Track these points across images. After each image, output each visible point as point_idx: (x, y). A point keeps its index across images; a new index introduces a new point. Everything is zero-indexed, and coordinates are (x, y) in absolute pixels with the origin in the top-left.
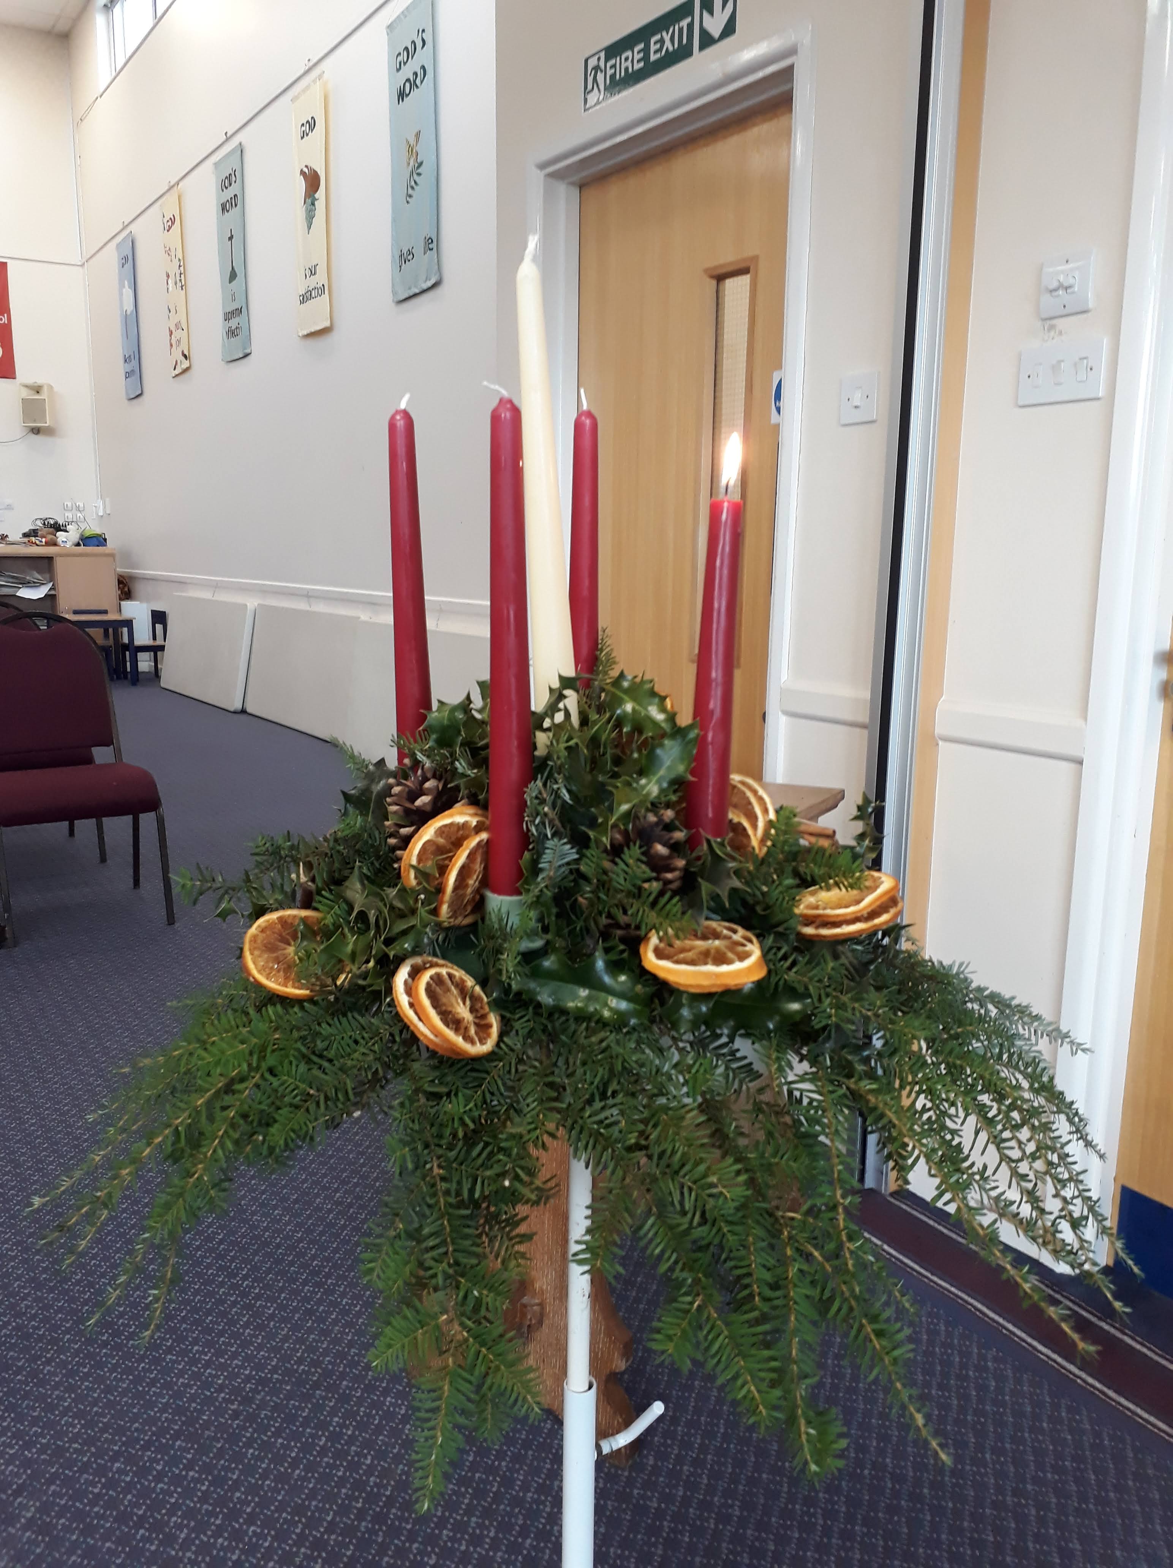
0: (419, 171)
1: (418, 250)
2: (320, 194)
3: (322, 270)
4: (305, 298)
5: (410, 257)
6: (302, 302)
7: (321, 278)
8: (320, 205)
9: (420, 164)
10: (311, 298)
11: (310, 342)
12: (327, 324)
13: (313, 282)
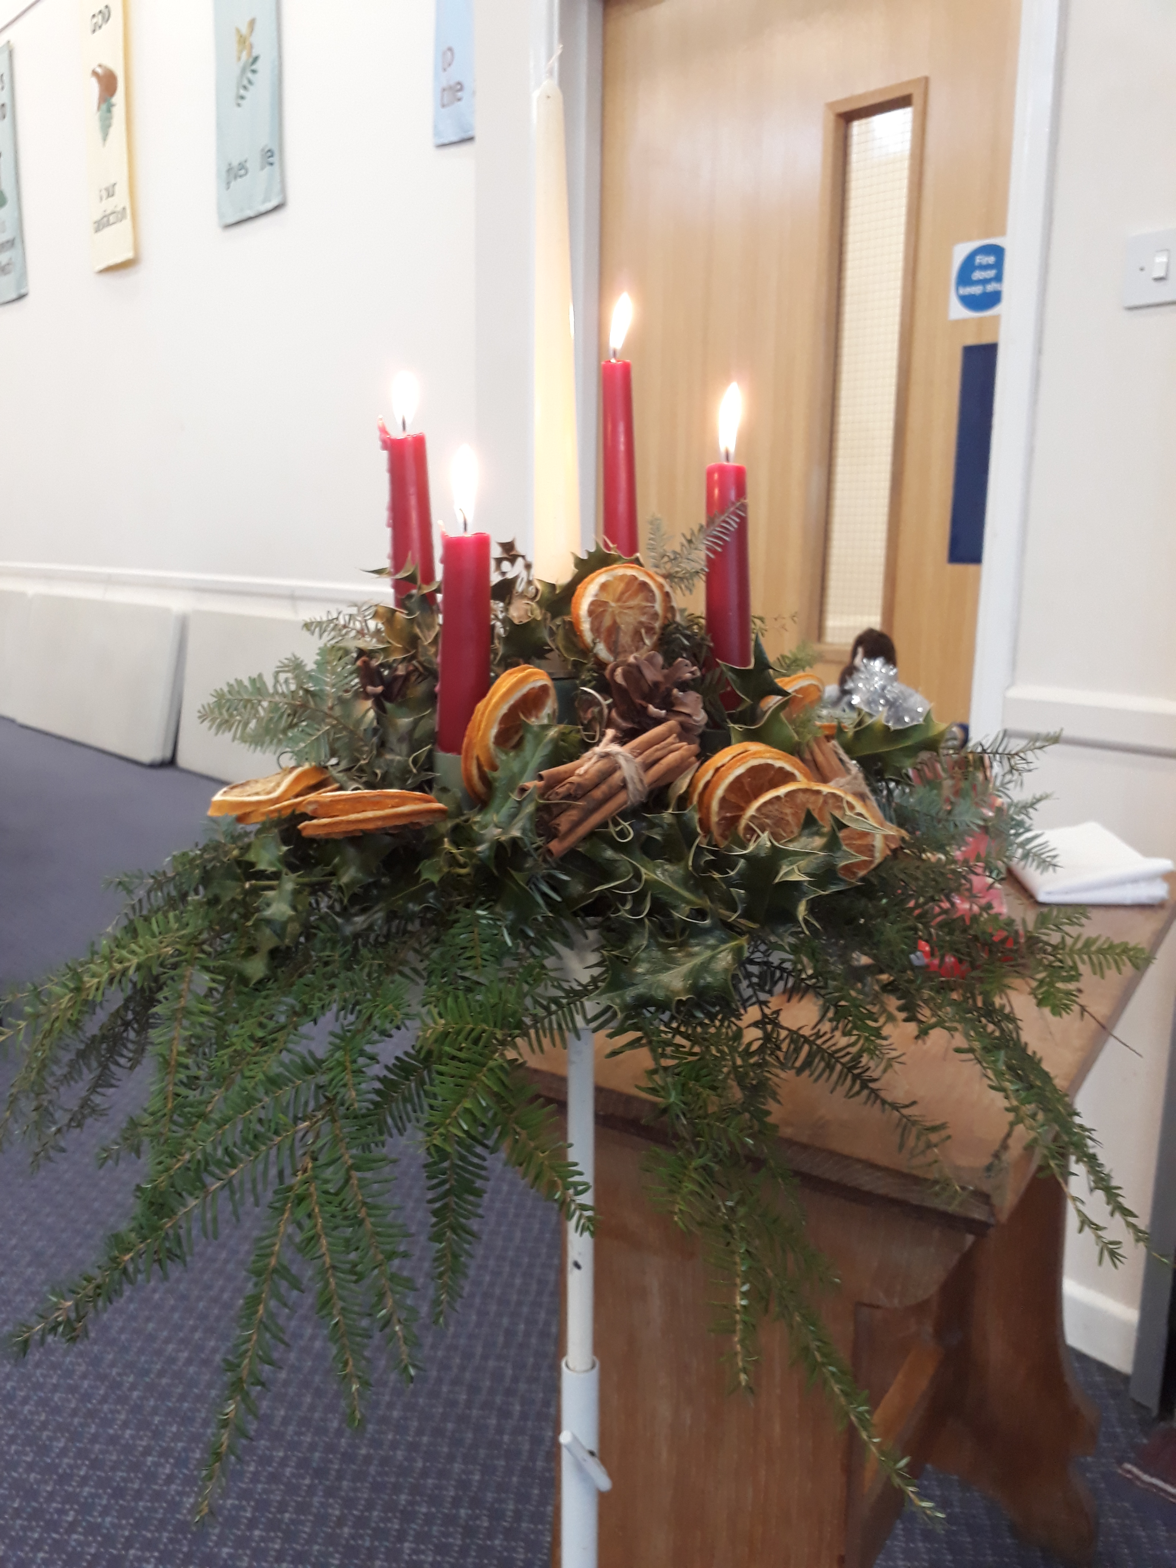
0: (254, 67)
1: (254, 164)
2: (119, 98)
3: (122, 191)
4: (101, 225)
5: (242, 172)
6: (97, 230)
7: (121, 199)
8: (119, 111)
9: (256, 59)
10: (109, 224)
11: (107, 278)
12: (129, 255)
13: (110, 205)
